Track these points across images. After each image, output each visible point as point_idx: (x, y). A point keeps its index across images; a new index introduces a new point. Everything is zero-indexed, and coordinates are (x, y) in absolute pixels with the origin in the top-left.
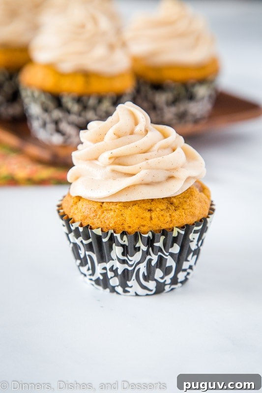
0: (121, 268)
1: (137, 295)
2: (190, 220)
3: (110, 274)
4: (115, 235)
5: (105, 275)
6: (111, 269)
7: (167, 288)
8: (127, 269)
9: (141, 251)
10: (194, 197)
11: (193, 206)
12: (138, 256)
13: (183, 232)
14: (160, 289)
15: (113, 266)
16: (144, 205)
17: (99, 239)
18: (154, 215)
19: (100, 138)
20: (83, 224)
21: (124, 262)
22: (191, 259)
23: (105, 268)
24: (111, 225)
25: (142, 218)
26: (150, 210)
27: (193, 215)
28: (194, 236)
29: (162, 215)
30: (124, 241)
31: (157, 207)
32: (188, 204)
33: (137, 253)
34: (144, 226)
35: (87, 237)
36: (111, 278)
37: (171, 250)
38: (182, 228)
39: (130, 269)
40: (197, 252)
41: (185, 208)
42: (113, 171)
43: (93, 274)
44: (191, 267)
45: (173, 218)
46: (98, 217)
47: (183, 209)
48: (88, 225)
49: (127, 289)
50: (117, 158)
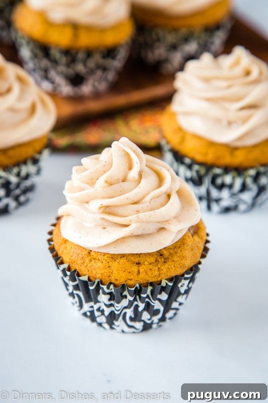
0: (107, 310)
1: (123, 331)
2: (179, 271)
3: (97, 314)
4: (101, 286)
5: (92, 312)
6: (98, 310)
7: (154, 326)
8: (114, 312)
9: (127, 300)
10: (185, 246)
11: (183, 257)
12: (125, 302)
13: (171, 284)
14: (147, 327)
15: (100, 307)
16: (132, 258)
17: (85, 284)
18: (142, 269)
19: (91, 182)
20: (71, 267)
21: (110, 306)
22: (181, 299)
23: (92, 307)
24: (98, 276)
25: (129, 272)
26: (138, 264)
27: (183, 266)
28: (183, 283)
29: (150, 270)
30: (111, 289)
31: (146, 261)
32: (178, 255)
33: (124, 300)
34: (130, 280)
35: (73, 280)
36: (98, 316)
37: (159, 296)
38: (171, 280)
39: (117, 313)
40: (187, 292)
41: (175, 260)
43: (81, 307)
44: (181, 304)
45: (162, 272)
46: (85, 265)
47: (173, 261)
48: (76, 270)
49: (114, 326)
50: (107, 207)
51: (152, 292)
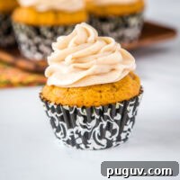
0: (83, 131)
1: (94, 149)
3: (76, 136)
4: (78, 109)
5: (72, 137)
6: (77, 133)
7: (114, 144)
8: (87, 132)
9: (96, 120)
11: (128, 88)
12: (94, 123)
13: (123, 105)
14: (109, 145)
15: (78, 130)
16: (96, 89)
17: (67, 112)
18: (103, 94)
19: (65, 46)
21: (85, 127)
22: (129, 124)
23: (72, 132)
24: (75, 103)
25: (95, 97)
26: (100, 92)
27: (129, 94)
28: (130, 108)
29: (108, 94)
31: (105, 89)
32: (125, 87)
33: (93, 121)
34: (96, 102)
35: (60, 112)
36: (77, 138)
37: (115, 118)
38: (122, 102)
39: (89, 132)
40: (133, 119)
42: (75, 67)
43: (65, 137)
44: (129, 130)
47: (122, 90)
48: (60, 104)
49: (88, 145)
50: (77, 58)
51: (111, 114)
